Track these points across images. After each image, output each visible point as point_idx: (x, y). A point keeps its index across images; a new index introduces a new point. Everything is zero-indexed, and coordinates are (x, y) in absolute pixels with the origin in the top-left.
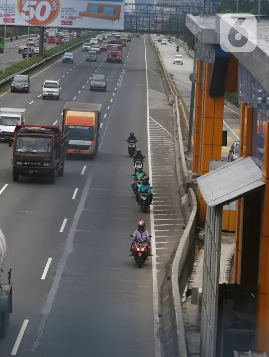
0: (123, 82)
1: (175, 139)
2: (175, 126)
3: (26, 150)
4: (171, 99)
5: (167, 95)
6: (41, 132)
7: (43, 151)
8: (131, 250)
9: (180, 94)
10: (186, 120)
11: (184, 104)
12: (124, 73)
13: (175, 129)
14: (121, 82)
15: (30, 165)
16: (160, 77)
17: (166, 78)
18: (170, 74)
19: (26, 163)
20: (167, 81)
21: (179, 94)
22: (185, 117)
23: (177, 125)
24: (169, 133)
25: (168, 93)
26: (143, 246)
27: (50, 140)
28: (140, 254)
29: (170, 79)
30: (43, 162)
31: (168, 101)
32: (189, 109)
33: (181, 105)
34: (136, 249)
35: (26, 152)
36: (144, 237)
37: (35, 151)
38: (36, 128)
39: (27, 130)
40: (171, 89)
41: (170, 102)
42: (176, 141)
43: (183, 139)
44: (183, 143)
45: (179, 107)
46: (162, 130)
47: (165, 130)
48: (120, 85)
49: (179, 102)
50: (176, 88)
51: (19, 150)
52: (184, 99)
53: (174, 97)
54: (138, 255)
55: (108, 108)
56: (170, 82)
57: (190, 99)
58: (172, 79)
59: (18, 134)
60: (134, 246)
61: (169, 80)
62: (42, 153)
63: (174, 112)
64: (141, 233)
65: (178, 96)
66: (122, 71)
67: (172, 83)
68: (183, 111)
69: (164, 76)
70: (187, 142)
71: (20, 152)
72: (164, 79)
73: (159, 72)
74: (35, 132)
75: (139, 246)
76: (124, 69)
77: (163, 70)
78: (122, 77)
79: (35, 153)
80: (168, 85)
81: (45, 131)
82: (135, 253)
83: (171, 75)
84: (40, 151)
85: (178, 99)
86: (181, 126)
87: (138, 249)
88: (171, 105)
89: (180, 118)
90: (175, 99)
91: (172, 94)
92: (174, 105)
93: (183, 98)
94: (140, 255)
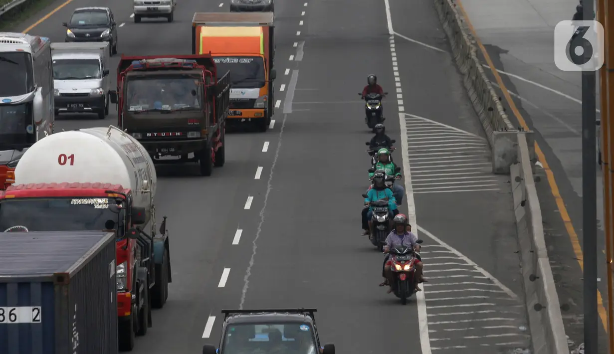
0: (297, 96)
1: (530, 307)
2: (527, 255)
3: (147, 106)
4: (501, 146)
5: (483, 132)
6: (174, 67)
7: (184, 106)
8: (384, 275)
9: (535, 125)
10: (570, 229)
11: (554, 163)
12: (300, 57)
13: (527, 270)
14: (291, 95)
15: (159, 138)
16: (448, 61)
17: (473, 67)
18: (489, 47)
19: (149, 135)
20: (478, 76)
21: (530, 124)
22: (566, 217)
23: (534, 251)
24: (506, 289)
25: (486, 123)
26: (407, 262)
27: (196, 82)
28: (403, 277)
29: (490, 66)
30: (185, 130)
31: (491, 158)
32: (577, 185)
33: (543, 171)
34: (395, 267)
35: (147, 111)
36: (406, 243)
37: (166, 107)
38: (166, 60)
39: (145, 64)
40: (499, 107)
41: (498, 161)
42: (535, 316)
43: (564, 308)
44: (565, 322)
45: (537, 180)
46: (471, 274)
47: (487, 275)
48: (288, 109)
49: (534, 160)
50: (518, 103)
51: (132, 109)
52: (557, 146)
53: (514, 138)
54: (399, 279)
55: (248, 206)
56: (491, 78)
57: (578, 143)
58: (499, 65)
59: (128, 74)
60: (390, 263)
61: (488, 72)
62: (181, 110)
63: (518, 198)
64: (401, 237)
65: (528, 136)
66: (294, 51)
67: (501, 85)
68: (555, 191)
69: (467, 57)
70: (579, 319)
71: (136, 112)
72: (464, 70)
73: (445, 43)
74: (163, 68)
75: (399, 262)
76: (299, 39)
77: (457, 32)
78: (296, 73)
79: (167, 112)
80: (482, 93)
81: (185, 64)
82: (392, 278)
83: (495, 51)
84: (177, 106)
85: (530, 145)
86: (550, 255)
87: (398, 267)
88: (503, 172)
89: (545, 223)
90: (516, 145)
91: (506, 129)
92: (514, 171)
93: (549, 141)
94: (404, 279)
